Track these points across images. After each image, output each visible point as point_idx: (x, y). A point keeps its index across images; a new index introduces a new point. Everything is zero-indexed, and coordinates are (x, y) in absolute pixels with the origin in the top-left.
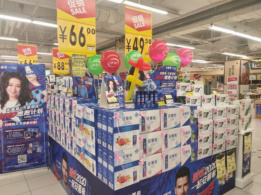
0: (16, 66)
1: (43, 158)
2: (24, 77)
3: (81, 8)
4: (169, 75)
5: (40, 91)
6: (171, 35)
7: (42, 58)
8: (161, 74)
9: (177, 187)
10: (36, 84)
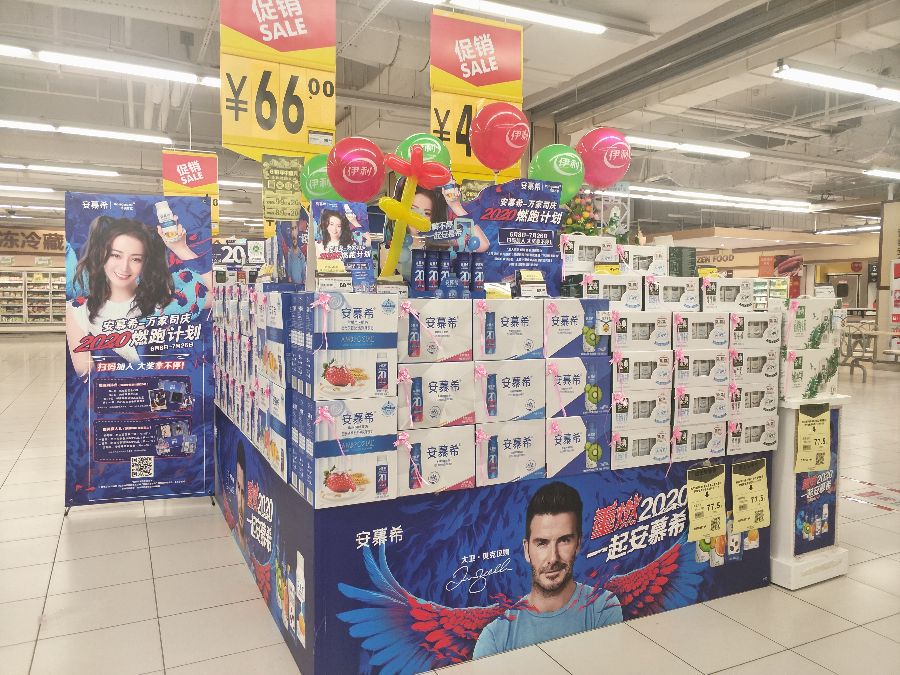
0: (133, 200)
1: (198, 472)
2: (152, 232)
3: (291, 20)
4: (534, 209)
5: (194, 274)
6: (652, 109)
7: (250, 202)
8: (503, 204)
9: (531, 540)
10: (185, 254)
